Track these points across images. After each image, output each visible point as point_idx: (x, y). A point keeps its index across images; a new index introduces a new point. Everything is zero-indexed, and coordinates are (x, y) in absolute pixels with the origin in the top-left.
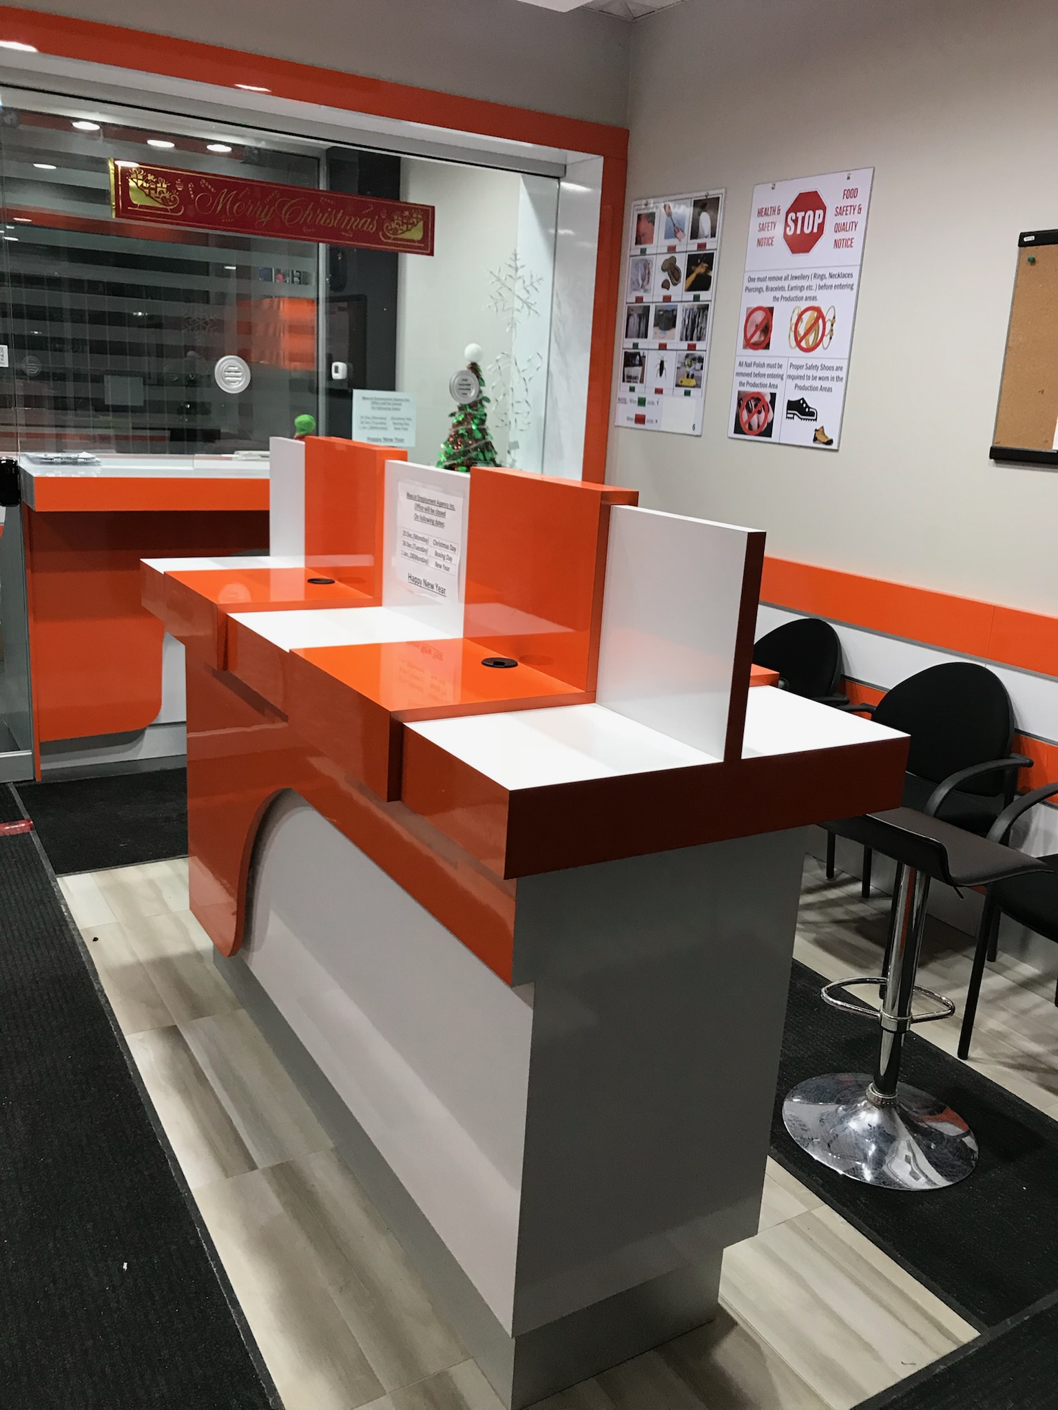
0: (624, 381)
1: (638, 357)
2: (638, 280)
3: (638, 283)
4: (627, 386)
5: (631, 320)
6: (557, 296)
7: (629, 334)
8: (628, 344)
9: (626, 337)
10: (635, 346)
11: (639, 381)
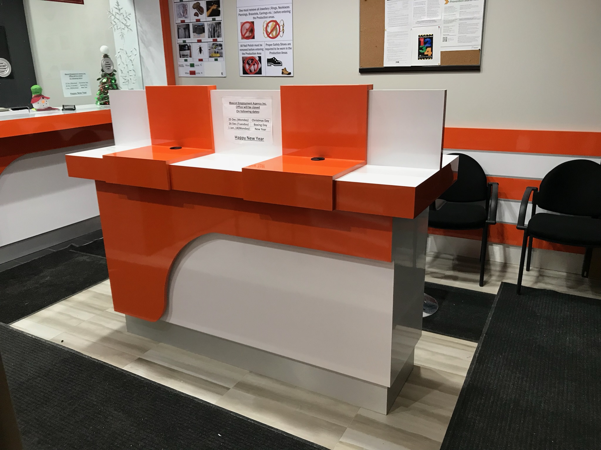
0: (180, 57)
1: (187, 47)
2: (180, 13)
3: (181, 14)
4: (183, 59)
5: (180, 30)
6: (139, 22)
7: (180, 37)
8: (181, 41)
9: (179, 38)
10: (184, 42)
11: (189, 56)
